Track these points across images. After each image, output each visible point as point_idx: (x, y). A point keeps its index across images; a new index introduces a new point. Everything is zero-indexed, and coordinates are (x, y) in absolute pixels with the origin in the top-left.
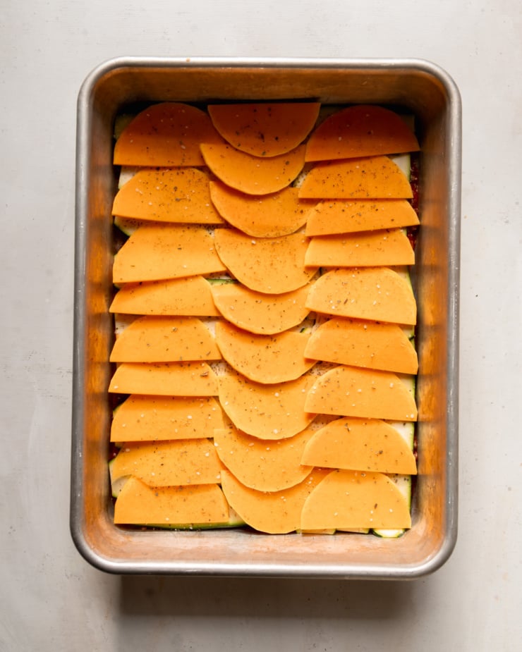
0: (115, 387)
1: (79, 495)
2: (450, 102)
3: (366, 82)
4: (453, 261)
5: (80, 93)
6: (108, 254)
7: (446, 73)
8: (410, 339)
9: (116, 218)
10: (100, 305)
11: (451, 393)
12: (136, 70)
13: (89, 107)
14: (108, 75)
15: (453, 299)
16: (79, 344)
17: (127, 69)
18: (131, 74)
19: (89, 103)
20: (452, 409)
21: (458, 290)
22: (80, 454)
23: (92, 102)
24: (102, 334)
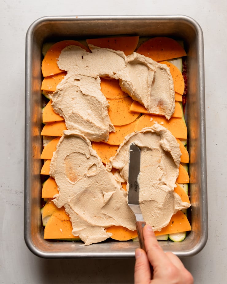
0: (43, 172)
1: (28, 221)
2: (198, 34)
3: (159, 26)
4: (202, 107)
5: (27, 33)
6: (40, 108)
7: (196, 21)
8: (185, 146)
9: (43, 91)
10: (36, 132)
11: (203, 168)
12: (53, 22)
13: (31, 39)
14: (40, 25)
15: (203, 125)
16: (28, 149)
17: (49, 22)
18: (50, 24)
19: (31, 38)
20: (204, 176)
21: (204, 120)
22: (28, 201)
23: (32, 37)
24: (37, 146)
